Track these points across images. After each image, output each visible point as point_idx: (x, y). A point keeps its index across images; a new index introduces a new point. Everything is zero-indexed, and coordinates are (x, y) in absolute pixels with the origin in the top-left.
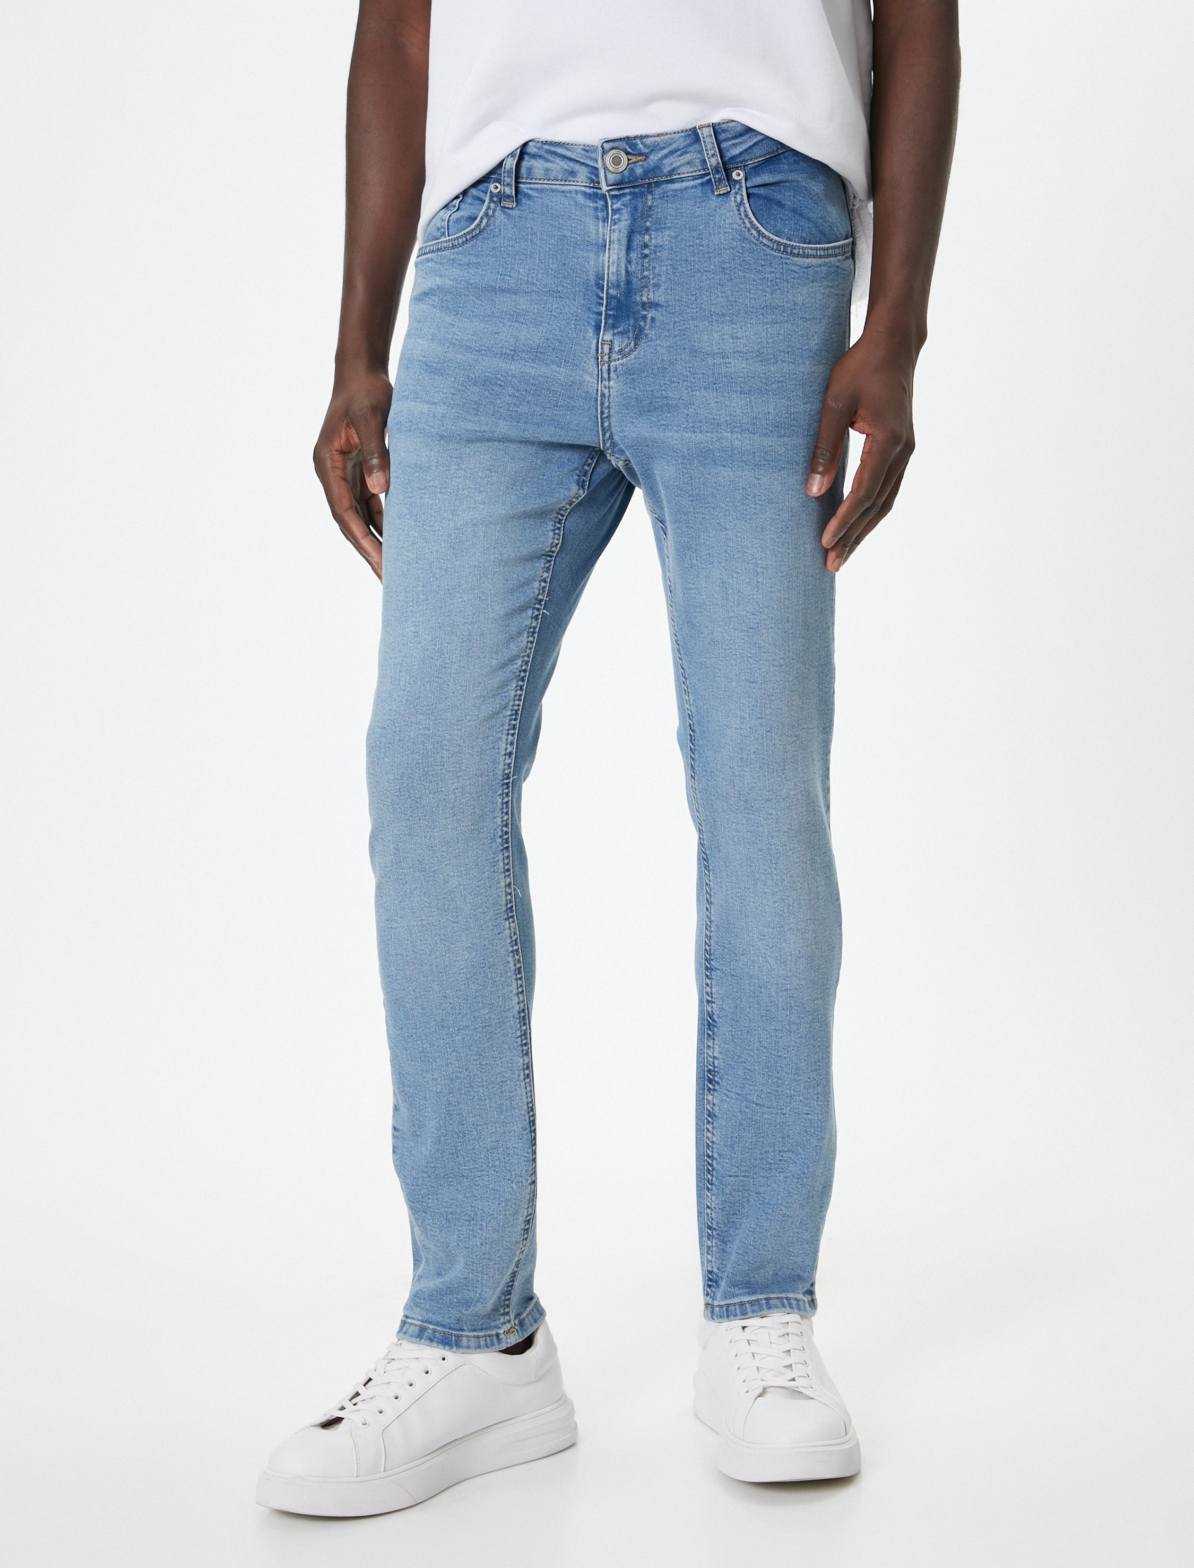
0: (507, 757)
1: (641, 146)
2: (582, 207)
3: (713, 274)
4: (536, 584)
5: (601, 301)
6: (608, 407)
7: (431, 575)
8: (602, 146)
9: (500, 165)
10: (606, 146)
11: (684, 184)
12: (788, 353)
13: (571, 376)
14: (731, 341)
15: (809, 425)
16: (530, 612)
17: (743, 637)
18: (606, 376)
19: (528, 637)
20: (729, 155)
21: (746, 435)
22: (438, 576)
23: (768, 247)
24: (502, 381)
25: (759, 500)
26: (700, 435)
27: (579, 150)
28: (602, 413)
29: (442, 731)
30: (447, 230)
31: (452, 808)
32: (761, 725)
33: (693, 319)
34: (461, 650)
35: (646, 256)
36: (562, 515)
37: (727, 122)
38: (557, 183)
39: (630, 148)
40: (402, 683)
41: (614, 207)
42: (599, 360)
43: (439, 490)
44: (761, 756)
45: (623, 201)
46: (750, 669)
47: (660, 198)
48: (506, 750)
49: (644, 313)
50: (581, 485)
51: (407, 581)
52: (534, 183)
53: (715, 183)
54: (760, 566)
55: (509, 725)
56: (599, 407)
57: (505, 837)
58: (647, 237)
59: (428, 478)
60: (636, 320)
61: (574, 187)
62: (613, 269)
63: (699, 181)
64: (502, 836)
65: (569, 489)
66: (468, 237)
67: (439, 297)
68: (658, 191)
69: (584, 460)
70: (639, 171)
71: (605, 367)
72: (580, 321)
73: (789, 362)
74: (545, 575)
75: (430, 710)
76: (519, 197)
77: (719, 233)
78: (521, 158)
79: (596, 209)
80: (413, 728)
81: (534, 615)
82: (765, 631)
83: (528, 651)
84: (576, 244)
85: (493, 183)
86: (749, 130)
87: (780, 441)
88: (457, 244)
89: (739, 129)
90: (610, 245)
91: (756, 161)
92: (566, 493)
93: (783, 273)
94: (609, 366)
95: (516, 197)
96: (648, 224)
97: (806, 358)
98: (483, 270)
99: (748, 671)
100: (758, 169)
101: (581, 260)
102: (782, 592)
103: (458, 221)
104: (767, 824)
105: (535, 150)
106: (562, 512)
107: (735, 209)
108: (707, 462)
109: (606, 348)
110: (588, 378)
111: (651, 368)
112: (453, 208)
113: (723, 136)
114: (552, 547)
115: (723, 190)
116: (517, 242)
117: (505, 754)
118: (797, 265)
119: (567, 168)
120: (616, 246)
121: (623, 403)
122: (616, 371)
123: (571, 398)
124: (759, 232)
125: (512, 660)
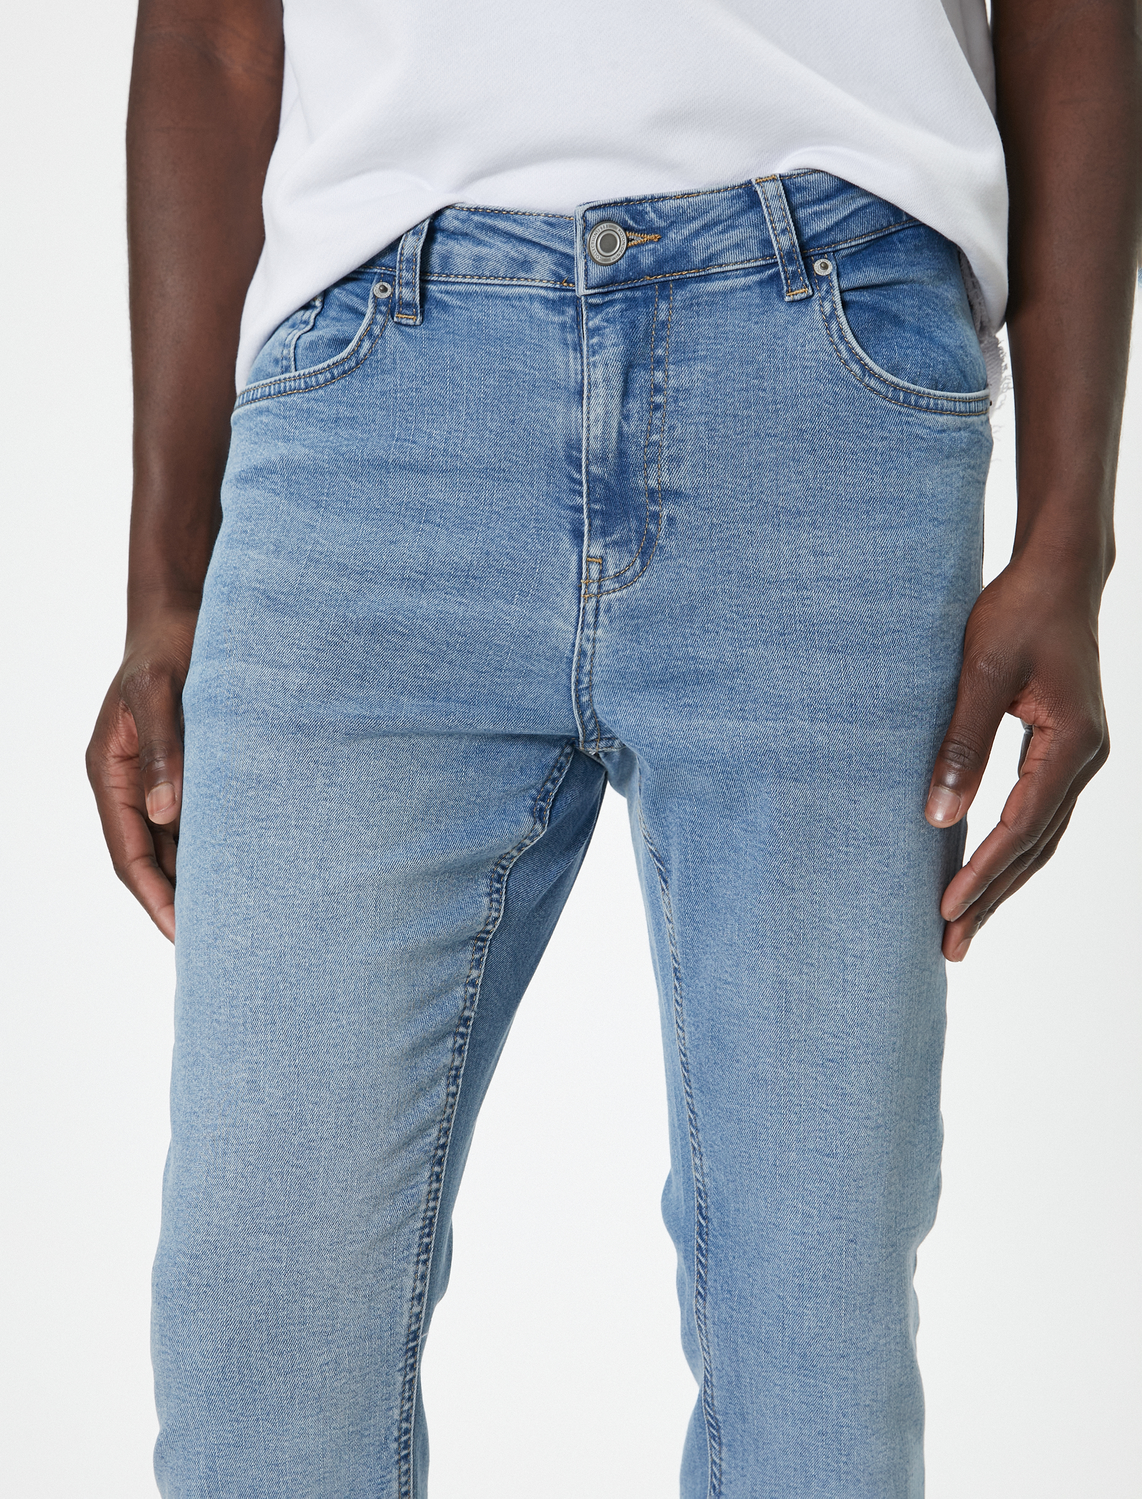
0: (415, 1303)
1: (652, 215)
2: (541, 325)
3: (783, 440)
4: (460, 991)
5: (577, 487)
6: (590, 673)
7: (279, 978)
8: (584, 216)
9: (393, 247)
10: (592, 217)
11: (729, 283)
12: (910, 580)
13: (530, 619)
14: (812, 558)
15: (938, 707)
16: (450, 1042)
17: (814, 1075)
18: (590, 619)
19: (448, 1086)
20: (809, 232)
21: (838, 726)
22: (293, 980)
23: (879, 393)
24: (406, 627)
25: (855, 839)
26: (753, 724)
27: (539, 223)
28: (578, 682)
29: (304, 1262)
30: (293, 363)
31: (318, 1399)
32: (840, 1230)
33: (744, 520)
34: (337, 1117)
35: (657, 407)
36: (504, 868)
37: (805, 173)
38: (496, 282)
39: (633, 219)
40: (229, 1175)
41: (591, 324)
42: (583, 592)
43: (293, 823)
44: (836, 1283)
45: (607, 314)
46: (826, 1131)
47: (683, 308)
48: (414, 1290)
49: (653, 508)
50: (538, 815)
51: (234, 987)
52: (454, 283)
53: (786, 279)
54: (851, 952)
55: (420, 1245)
56: (574, 673)
57: (403, 1439)
58: (659, 375)
59: (273, 800)
60: (641, 520)
61: (527, 289)
62: (597, 430)
63: (756, 278)
64: (400, 1437)
65: (517, 822)
66: (336, 372)
67: (283, 476)
68: (680, 296)
69: (547, 772)
70: (647, 260)
71: (592, 604)
72: (544, 521)
73: (911, 597)
74: (475, 973)
75: (282, 1225)
76: (427, 307)
77: (793, 368)
78: (430, 239)
79: (563, 326)
80: (251, 1258)
81: (457, 1045)
82: (854, 1067)
83: (449, 1111)
84: (534, 386)
85: (378, 282)
86: (845, 187)
87: (894, 735)
88: (314, 384)
89: (827, 185)
90: (589, 391)
91: (853, 243)
92: (514, 828)
93: (902, 440)
94: (598, 602)
95: (422, 306)
96: (660, 352)
97: (938, 590)
98: (365, 432)
99: (822, 1135)
100: (856, 259)
101: (542, 414)
102: (888, 1000)
103: (313, 346)
104: (837, 1394)
105: (456, 223)
106: (504, 862)
107: (820, 325)
108: (765, 772)
109: (595, 569)
110: (559, 623)
111: (669, 606)
112: (302, 326)
113: (798, 198)
114: (487, 925)
115: (800, 294)
116: (425, 383)
117: (413, 1298)
118: (925, 427)
119: (516, 255)
120: (601, 391)
121: (617, 667)
122: (608, 610)
123: (527, 658)
124: (864, 367)
125: (422, 1131)
